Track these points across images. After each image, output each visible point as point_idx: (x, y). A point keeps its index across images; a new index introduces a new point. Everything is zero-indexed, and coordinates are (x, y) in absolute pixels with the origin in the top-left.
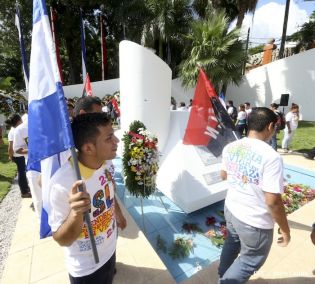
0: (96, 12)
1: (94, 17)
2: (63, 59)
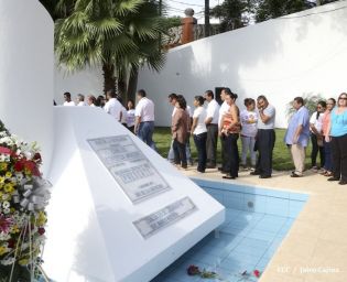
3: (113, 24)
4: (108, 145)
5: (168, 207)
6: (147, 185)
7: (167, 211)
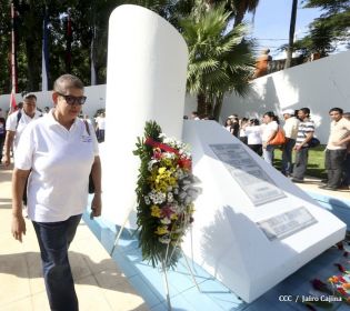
0: (63, 16)
1: (59, 21)
2: (22, 67)
3: (213, 63)
4: (225, 151)
5: (286, 214)
6: (262, 189)
7: (286, 217)
